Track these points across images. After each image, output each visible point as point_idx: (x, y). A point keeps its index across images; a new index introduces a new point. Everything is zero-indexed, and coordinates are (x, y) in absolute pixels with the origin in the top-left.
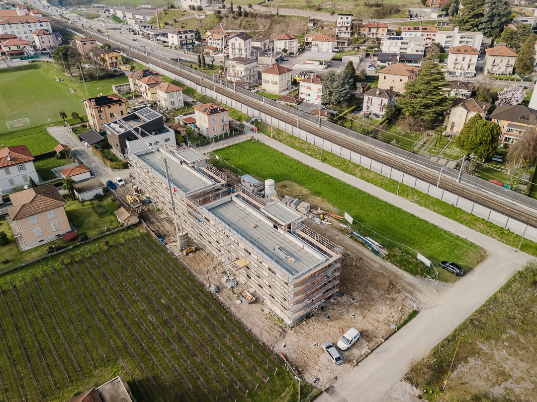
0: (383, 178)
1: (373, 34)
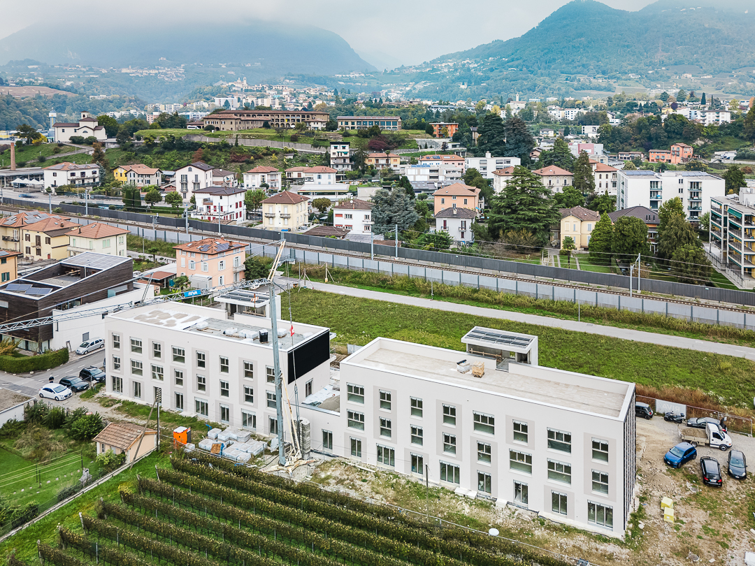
1: (383, 165)
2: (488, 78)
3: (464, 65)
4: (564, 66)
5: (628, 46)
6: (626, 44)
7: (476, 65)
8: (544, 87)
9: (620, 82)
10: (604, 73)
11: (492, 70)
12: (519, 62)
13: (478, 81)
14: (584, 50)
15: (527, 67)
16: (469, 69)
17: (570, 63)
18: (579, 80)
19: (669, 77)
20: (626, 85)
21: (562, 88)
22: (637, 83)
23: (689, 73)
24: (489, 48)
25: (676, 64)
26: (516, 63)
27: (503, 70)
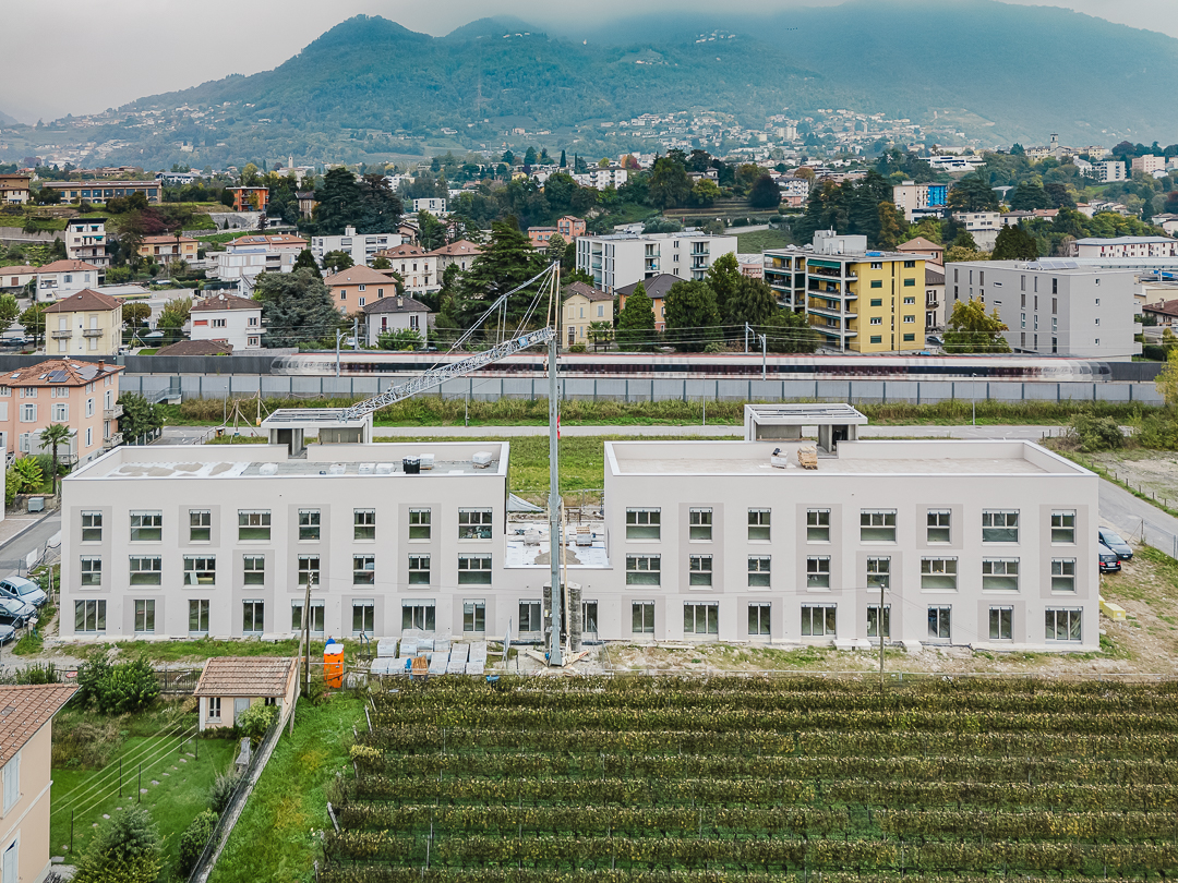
1: (167, 257)
2: (227, 135)
3: (181, 114)
4: (346, 115)
5: (435, 88)
6: (433, 84)
7: (202, 115)
8: (320, 148)
9: (430, 141)
10: (405, 126)
11: (231, 122)
12: (274, 109)
13: (211, 141)
14: (374, 92)
15: (289, 117)
16: (191, 121)
17: (355, 111)
18: (371, 137)
19: (495, 133)
20: (438, 145)
21: (347, 149)
22: (454, 143)
23: (522, 128)
24: (222, 88)
25: (502, 115)
26: (270, 110)
27: (250, 122)
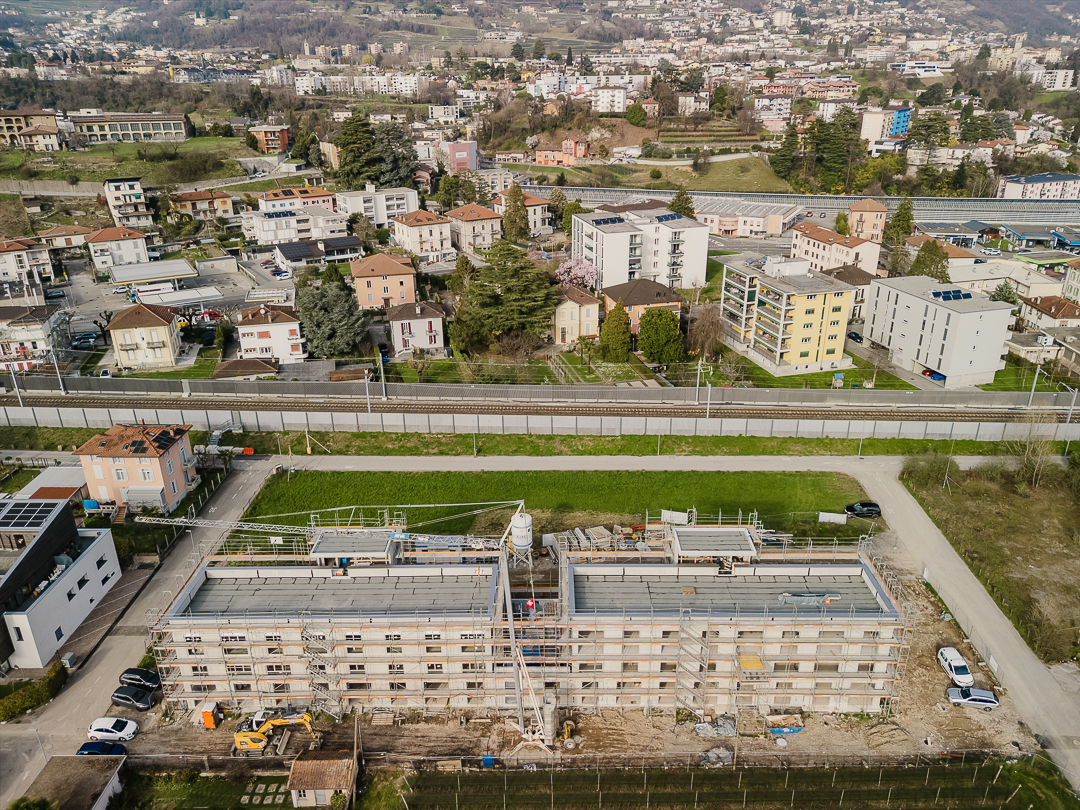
0: (610, 439)
1: (204, 211)
2: (239, 6)
19: (505, 11)
23: (531, 5)
